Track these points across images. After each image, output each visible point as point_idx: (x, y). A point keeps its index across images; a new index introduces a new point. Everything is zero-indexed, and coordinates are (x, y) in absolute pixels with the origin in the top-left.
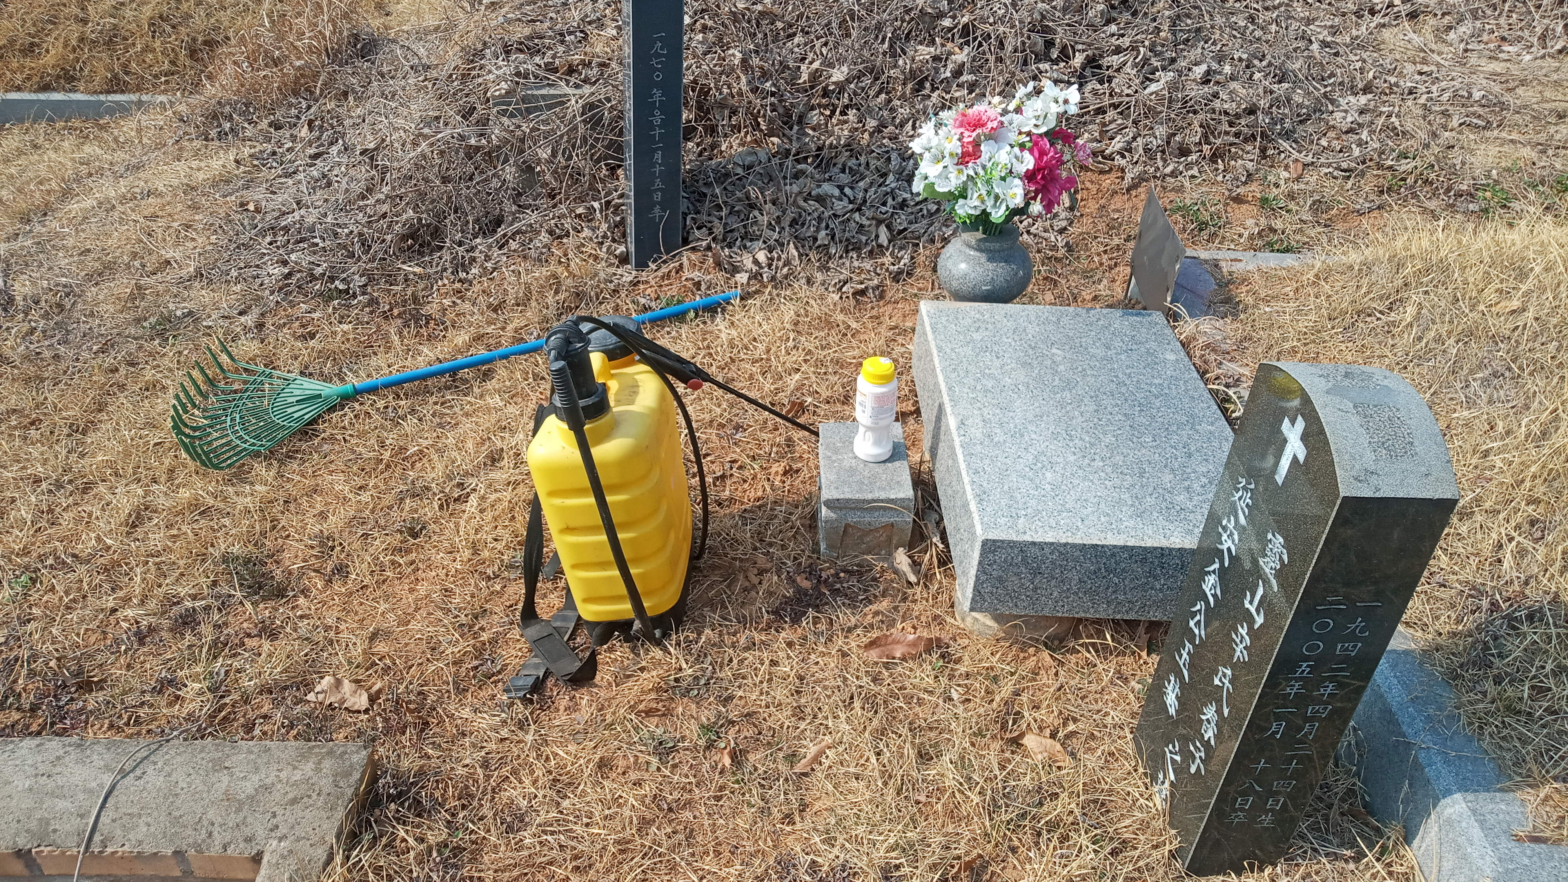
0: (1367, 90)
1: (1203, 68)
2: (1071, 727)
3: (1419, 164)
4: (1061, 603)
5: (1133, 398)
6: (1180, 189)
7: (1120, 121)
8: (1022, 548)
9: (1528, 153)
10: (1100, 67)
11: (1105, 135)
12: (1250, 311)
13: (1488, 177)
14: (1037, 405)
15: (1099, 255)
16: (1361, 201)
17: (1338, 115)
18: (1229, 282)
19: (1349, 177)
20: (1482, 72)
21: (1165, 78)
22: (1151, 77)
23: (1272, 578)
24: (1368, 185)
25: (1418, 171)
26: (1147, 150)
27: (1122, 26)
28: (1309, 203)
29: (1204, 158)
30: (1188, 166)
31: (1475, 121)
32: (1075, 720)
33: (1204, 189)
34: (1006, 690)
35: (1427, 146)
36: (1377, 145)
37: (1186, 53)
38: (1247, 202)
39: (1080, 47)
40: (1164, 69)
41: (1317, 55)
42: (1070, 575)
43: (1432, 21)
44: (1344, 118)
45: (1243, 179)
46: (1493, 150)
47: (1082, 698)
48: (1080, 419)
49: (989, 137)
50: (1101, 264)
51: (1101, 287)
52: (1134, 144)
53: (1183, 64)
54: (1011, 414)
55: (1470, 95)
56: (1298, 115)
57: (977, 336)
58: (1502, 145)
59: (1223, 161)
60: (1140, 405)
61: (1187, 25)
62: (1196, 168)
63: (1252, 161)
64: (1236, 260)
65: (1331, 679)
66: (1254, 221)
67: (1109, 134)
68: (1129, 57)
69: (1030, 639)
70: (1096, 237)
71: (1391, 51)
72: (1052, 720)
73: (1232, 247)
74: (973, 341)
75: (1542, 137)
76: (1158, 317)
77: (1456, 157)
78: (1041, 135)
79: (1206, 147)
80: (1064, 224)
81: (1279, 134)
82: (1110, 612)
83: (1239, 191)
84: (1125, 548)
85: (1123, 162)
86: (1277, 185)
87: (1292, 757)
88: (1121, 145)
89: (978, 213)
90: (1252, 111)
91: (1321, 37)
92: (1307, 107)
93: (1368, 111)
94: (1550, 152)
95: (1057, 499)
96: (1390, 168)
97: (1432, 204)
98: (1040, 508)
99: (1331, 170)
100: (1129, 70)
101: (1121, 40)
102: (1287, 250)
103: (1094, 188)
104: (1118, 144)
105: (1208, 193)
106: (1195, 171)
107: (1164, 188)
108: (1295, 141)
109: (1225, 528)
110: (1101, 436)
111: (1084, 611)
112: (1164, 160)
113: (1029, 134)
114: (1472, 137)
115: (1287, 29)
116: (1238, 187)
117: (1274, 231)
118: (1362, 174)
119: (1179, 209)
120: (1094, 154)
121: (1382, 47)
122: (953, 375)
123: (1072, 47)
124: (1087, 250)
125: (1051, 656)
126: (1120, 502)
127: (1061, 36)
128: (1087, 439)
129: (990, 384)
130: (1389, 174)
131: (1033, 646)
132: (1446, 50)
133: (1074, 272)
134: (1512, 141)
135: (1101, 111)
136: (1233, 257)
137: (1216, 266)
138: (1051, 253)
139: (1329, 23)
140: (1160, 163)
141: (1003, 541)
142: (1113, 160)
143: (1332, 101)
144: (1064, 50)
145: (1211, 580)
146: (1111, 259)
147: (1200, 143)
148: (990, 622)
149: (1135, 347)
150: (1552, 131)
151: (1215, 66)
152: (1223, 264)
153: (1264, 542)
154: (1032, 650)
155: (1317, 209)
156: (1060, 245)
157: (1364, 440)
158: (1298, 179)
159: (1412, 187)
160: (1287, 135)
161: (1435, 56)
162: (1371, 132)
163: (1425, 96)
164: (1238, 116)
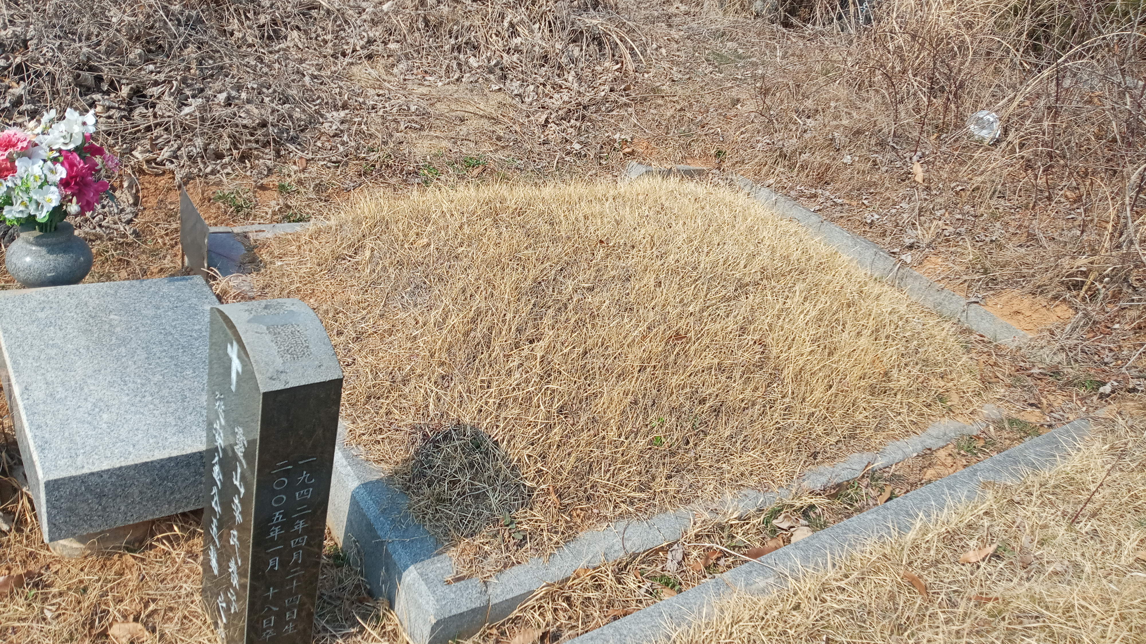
0: (344, 107)
1: (224, 95)
2: (152, 607)
3: (381, 154)
4: (129, 514)
5: (178, 343)
6: (220, 183)
7: (165, 136)
8: (83, 479)
9: (445, 143)
10: (145, 96)
11: (155, 146)
12: (268, 266)
13: (425, 160)
14: (96, 362)
15: (162, 237)
16: (348, 182)
17: (326, 125)
18: (255, 247)
19: (338, 166)
20: (416, 93)
21: (195, 103)
22: (186, 102)
23: (242, 458)
24: (352, 170)
25: (381, 160)
26: (190, 157)
27: (158, 65)
28: (312, 186)
29: (235, 160)
30: (224, 166)
31: (414, 125)
32: (154, 600)
33: (237, 182)
34: (93, 594)
35: (385, 143)
36: (353, 144)
37: (211, 85)
38: (270, 189)
39: (124, 81)
40: (194, 96)
41: (308, 84)
42: (131, 491)
43: (382, 61)
44: (331, 127)
45: (266, 173)
46: (426, 143)
47: (162, 582)
48: (134, 367)
49: (20, 155)
50: (165, 244)
51: (166, 261)
52: (179, 153)
53: (210, 93)
54: (73, 373)
55: (409, 109)
56: (299, 126)
57: (41, 315)
58: (431, 140)
59: (249, 161)
60: (183, 347)
61: (210, 64)
62: (229, 168)
63: (270, 159)
64: (260, 231)
65: (300, 518)
66: (275, 202)
67: (158, 146)
68: (166, 88)
69: (113, 548)
70: (158, 224)
71: (359, 81)
72: (137, 606)
73: (262, 221)
74: (38, 319)
75: (453, 134)
76: (199, 279)
77: (405, 149)
78: (69, 151)
79: (235, 152)
80: (130, 216)
81: (287, 140)
82: (172, 509)
83: (262, 182)
84: (170, 459)
85: (172, 167)
86: (289, 176)
87: (292, 579)
88: (168, 154)
89: (25, 216)
90: (264, 124)
91: (310, 72)
92: (304, 120)
93: (347, 121)
94: (459, 143)
95: (112, 434)
96: (364, 158)
97: (393, 181)
98: (97, 444)
99: (325, 162)
100: (167, 98)
101: (158, 75)
102: (300, 220)
103: (152, 188)
104: (166, 153)
105: (241, 185)
106: (229, 170)
107: (208, 183)
108: (299, 144)
109: (216, 429)
110: (151, 377)
111: (151, 515)
112: (205, 163)
113: (60, 151)
114: (413, 135)
115: (286, 66)
116: (262, 179)
117: (289, 207)
118: (347, 164)
119: (220, 198)
120: (148, 162)
121: (353, 78)
122: (18, 351)
123: (119, 82)
124: (152, 234)
125: (133, 557)
126: (166, 425)
127: (106, 73)
128: (139, 381)
129: (53, 352)
130: (364, 163)
131: (116, 553)
132: (393, 79)
133: (144, 252)
134: (436, 137)
135: (148, 129)
136: (257, 229)
137: (246, 237)
138: (122, 240)
139: (315, 63)
140: (201, 166)
141: (64, 479)
142: (164, 165)
143: (322, 116)
144: (112, 84)
145: (216, 469)
146: (172, 239)
147: (230, 149)
148: (76, 545)
149: (180, 304)
150: (458, 130)
151: (234, 93)
152: (250, 235)
153: (235, 434)
154: (116, 557)
155: (318, 190)
156: (128, 233)
157: (274, 349)
158: (304, 170)
159: (379, 170)
160: (293, 140)
161: (386, 84)
162: (350, 136)
163: (382, 110)
164: (254, 128)
